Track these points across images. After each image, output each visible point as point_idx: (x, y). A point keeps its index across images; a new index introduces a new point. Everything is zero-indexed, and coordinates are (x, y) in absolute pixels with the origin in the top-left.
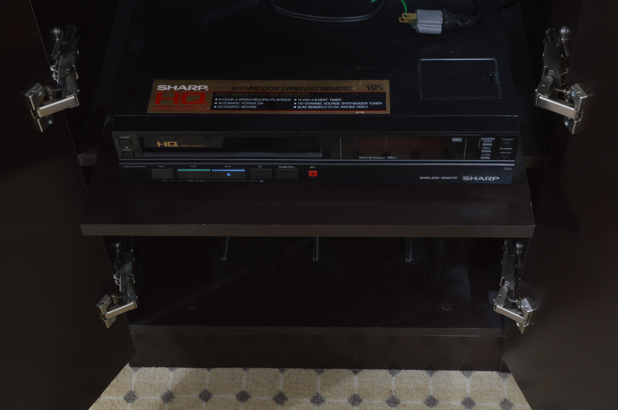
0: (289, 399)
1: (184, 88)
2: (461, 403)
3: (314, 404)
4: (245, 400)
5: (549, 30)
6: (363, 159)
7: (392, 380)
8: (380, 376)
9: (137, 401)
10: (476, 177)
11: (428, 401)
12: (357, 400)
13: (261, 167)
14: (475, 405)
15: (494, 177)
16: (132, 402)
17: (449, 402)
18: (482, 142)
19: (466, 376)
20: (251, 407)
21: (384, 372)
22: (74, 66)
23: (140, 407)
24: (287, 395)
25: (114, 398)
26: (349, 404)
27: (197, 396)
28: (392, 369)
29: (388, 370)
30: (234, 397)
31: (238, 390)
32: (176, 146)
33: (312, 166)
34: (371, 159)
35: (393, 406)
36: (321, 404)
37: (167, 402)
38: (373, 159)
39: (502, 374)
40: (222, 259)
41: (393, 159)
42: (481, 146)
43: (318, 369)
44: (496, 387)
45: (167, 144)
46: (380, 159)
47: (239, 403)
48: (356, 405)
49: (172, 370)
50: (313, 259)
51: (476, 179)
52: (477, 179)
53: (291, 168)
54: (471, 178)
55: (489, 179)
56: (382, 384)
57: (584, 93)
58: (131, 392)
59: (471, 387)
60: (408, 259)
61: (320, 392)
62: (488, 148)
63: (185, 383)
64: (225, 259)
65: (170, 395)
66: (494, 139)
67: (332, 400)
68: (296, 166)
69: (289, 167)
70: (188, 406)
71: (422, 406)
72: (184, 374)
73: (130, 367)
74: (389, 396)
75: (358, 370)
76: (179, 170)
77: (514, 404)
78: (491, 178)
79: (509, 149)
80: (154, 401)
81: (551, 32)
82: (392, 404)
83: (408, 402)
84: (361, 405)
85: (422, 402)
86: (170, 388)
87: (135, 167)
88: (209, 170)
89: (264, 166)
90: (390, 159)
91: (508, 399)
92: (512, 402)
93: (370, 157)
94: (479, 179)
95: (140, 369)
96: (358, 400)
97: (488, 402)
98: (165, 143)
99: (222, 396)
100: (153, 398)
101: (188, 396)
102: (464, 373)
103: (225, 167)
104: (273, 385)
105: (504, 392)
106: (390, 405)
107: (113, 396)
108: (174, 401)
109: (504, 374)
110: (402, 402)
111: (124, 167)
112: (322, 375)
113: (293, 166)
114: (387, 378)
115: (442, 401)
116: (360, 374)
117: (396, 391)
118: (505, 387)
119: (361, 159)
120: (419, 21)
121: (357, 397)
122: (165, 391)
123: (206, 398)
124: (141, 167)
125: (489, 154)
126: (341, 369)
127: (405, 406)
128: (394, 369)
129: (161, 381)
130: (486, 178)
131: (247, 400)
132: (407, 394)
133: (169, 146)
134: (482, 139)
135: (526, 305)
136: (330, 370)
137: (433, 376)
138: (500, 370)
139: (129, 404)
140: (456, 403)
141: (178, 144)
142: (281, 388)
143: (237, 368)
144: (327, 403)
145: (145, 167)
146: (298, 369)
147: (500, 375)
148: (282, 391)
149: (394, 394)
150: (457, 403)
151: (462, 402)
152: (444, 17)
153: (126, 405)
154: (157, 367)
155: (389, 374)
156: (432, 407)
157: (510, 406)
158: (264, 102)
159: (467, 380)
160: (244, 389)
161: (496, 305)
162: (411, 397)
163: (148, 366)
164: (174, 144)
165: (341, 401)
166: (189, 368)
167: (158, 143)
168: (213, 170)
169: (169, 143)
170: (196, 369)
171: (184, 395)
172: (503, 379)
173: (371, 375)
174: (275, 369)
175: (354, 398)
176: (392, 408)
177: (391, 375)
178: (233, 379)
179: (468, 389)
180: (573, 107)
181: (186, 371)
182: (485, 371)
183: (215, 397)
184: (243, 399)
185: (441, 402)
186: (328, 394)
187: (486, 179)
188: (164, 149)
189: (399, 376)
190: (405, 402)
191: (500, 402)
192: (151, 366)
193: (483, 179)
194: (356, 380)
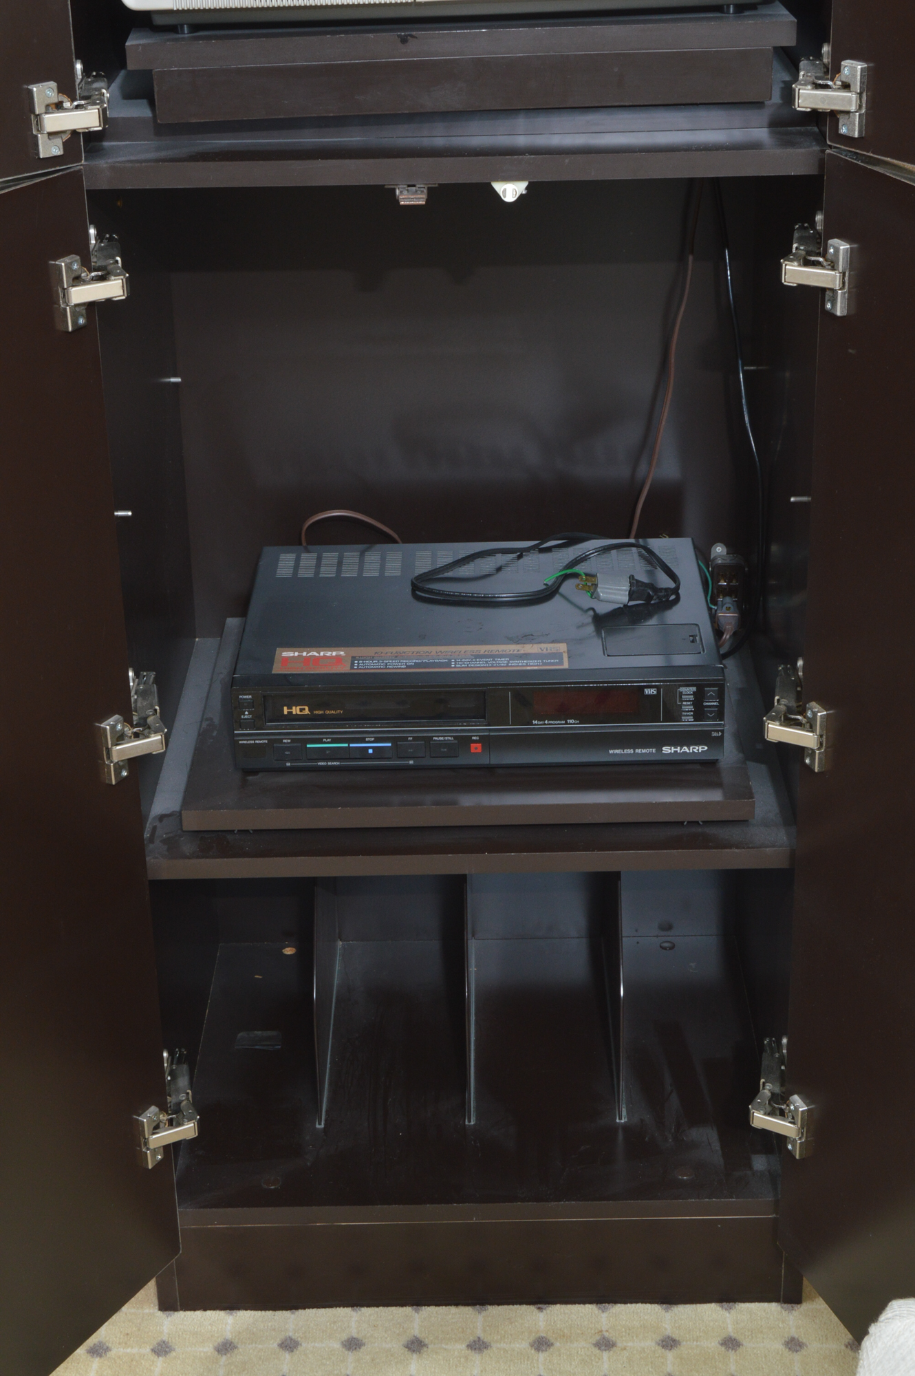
0: (430, 1346)
1: (315, 654)
2: (719, 1343)
3: (473, 1352)
4: (356, 1348)
5: (782, 666)
6: (538, 725)
7: (601, 1317)
8: (582, 1313)
9: (173, 1354)
10: (679, 748)
11: (663, 1341)
12: (544, 1343)
13: (411, 738)
14: (742, 1345)
15: (700, 747)
16: (165, 1356)
17: (699, 1343)
18: (681, 693)
19: (726, 1309)
20: (368, 1357)
21: (589, 1308)
22: (157, 708)
23: (179, 1362)
24: (426, 1341)
25: (135, 1350)
26: (531, 1349)
27: (275, 1345)
28: (601, 1303)
29: (595, 1305)
30: (337, 1345)
31: (345, 1336)
32: (306, 713)
33: (474, 736)
34: (548, 724)
35: (605, 1350)
36: (485, 1350)
37: (226, 1354)
38: (550, 724)
39: (785, 1305)
40: (318, 1126)
41: (574, 724)
42: (681, 701)
43: (478, 1306)
44: (776, 1323)
45: (296, 710)
46: (559, 724)
47: (346, 1352)
48: (543, 1351)
49: (231, 1314)
50: (467, 1123)
51: (679, 751)
52: (681, 750)
53: (449, 740)
54: (673, 749)
55: (695, 750)
56: (586, 1323)
57: (822, 709)
58: (164, 1342)
59: (735, 1323)
60: (620, 1119)
61: (482, 1335)
62: (689, 703)
63: (255, 1330)
64: (322, 1126)
65: (230, 1345)
66: (694, 689)
67: (502, 1345)
68: (455, 737)
69: (446, 738)
70: (260, 1358)
71: (653, 1349)
72: (251, 1319)
73: (160, 1313)
74: (598, 1337)
75: (545, 1306)
76: (308, 746)
77: (808, 1344)
78: (697, 748)
79: (715, 704)
80: (202, 1354)
81: (785, 669)
82: (603, 1348)
83: (630, 1344)
84: (551, 1350)
85: (653, 1344)
86: (229, 1336)
87: (253, 742)
88: (347, 745)
89: (415, 739)
90: (571, 724)
91: (796, 1336)
92: (804, 1341)
93: (546, 722)
94: (683, 750)
95: (176, 1313)
96: (546, 1344)
97: (763, 1342)
98: (294, 708)
99: (316, 1345)
100: (201, 1349)
101: (260, 1346)
102: (722, 1307)
103: (367, 739)
104: (403, 1328)
105: (790, 1328)
106: (599, 1349)
107: (132, 1348)
108: (236, 1352)
109: (790, 1305)
110: (619, 1344)
111: (240, 742)
112: (484, 1313)
113: (451, 736)
114: (593, 1315)
115: (687, 1341)
116: (548, 1311)
117: (610, 1331)
118: (791, 1323)
119: (535, 725)
120: (599, 585)
121: (544, 1339)
122: (220, 1340)
123: (290, 1348)
124: (261, 742)
125: (692, 713)
126: (515, 1306)
127: (625, 1349)
128: (605, 1303)
129: (214, 1327)
130: (691, 748)
131: (360, 1348)
132: (629, 1334)
133: (299, 713)
134: (682, 689)
135: (798, 1104)
136: (497, 1306)
137: (670, 1311)
138: (782, 1300)
139: (160, 1358)
140: (711, 1343)
141: (309, 711)
142: (416, 1332)
143: (342, 1308)
144: (495, 1349)
145: (266, 741)
146: (444, 1307)
147: (782, 1307)
148: (418, 1336)
149: (606, 1334)
150: (713, 1344)
151: (721, 1342)
152: (630, 582)
153: (155, 1360)
154: (205, 1310)
155: (596, 1309)
156: (671, 1349)
157: (800, 1346)
158: (415, 663)
159: (728, 1315)
160: (355, 1335)
161: (753, 1113)
162: (635, 1338)
163: (190, 1310)
164: (304, 709)
165: (518, 1346)
166: (260, 1312)
167: (285, 708)
168: (351, 745)
169: (298, 708)
170: (271, 1312)
171: (254, 1345)
172: (787, 1312)
173: (566, 1311)
174: (405, 1308)
175: (539, 1342)
176: (604, 1352)
177: (600, 1311)
178: (335, 1322)
179: (729, 1326)
180: (812, 732)
181: (255, 1315)
182: (757, 1303)
183: (305, 1346)
184: (354, 1348)
185: (684, 1343)
186: (495, 1338)
187: (691, 751)
188: (291, 717)
189: (614, 1311)
190: (625, 1344)
191: (783, 1342)
192: (195, 1310)
193: (687, 750)
194: (541, 1319)
